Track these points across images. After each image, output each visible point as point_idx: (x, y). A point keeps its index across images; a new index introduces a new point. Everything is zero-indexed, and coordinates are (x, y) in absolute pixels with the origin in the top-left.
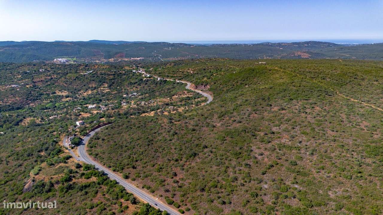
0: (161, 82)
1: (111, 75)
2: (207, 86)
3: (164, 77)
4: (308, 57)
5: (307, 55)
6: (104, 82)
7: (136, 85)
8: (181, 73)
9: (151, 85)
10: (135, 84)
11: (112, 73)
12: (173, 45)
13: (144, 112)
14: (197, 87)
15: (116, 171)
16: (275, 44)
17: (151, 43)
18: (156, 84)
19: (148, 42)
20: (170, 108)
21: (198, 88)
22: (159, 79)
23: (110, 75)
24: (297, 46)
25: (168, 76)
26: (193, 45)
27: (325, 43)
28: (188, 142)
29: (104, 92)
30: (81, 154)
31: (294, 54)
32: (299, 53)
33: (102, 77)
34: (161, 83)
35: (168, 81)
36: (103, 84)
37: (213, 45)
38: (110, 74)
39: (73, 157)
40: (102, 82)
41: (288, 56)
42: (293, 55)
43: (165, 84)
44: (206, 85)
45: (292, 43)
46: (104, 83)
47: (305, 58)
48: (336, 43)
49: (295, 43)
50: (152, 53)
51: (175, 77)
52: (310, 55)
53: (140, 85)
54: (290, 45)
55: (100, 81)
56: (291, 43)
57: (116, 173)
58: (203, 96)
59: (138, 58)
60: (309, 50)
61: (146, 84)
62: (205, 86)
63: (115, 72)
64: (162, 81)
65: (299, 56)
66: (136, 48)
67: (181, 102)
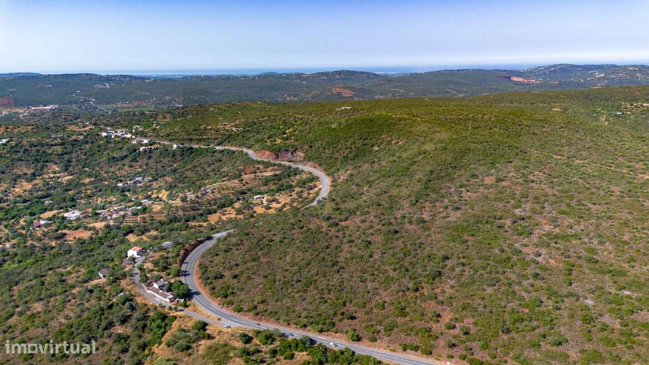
0: (183, 151)
1: (56, 145)
2: (297, 153)
3: (184, 142)
4: (352, 96)
5: (349, 92)
6: (47, 162)
7: (126, 161)
8: (213, 131)
9: (161, 160)
10: (122, 159)
11: (56, 141)
12: (109, 79)
13: (210, 212)
14: (278, 156)
15: (323, 331)
16: (291, 75)
17: (61, 75)
18: (174, 156)
19: (53, 74)
20: (257, 198)
21: (280, 157)
22: (175, 146)
23: (52, 145)
24: (325, 78)
25: (192, 140)
26: (149, 79)
27: (362, 73)
28: (407, 255)
29: (63, 183)
30: (217, 314)
31: (330, 90)
32: (338, 90)
33: (38, 151)
34: (183, 154)
35: (197, 149)
36: (46, 166)
37: (186, 77)
38: (53, 143)
39: (208, 323)
40: (41, 160)
41: (323, 95)
42: (330, 93)
43: (192, 155)
44: (295, 151)
45: (317, 74)
46: (48, 164)
47: (349, 97)
48: (376, 73)
49: (322, 73)
50: (74, 96)
51: (206, 140)
52: (353, 93)
53: (137, 161)
54: (315, 77)
55: (36, 159)
56: (315, 74)
57: (327, 335)
58: (302, 171)
59: (45, 106)
60: (344, 84)
61: (150, 158)
62: (292, 153)
63: (62, 139)
64: (185, 150)
65: (339, 94)
66: (32, 86)
67: (266, 185)
